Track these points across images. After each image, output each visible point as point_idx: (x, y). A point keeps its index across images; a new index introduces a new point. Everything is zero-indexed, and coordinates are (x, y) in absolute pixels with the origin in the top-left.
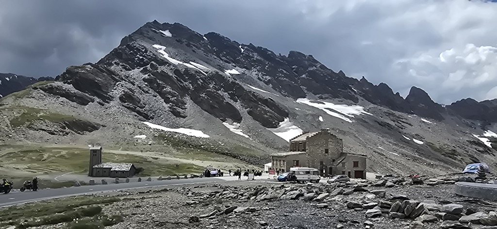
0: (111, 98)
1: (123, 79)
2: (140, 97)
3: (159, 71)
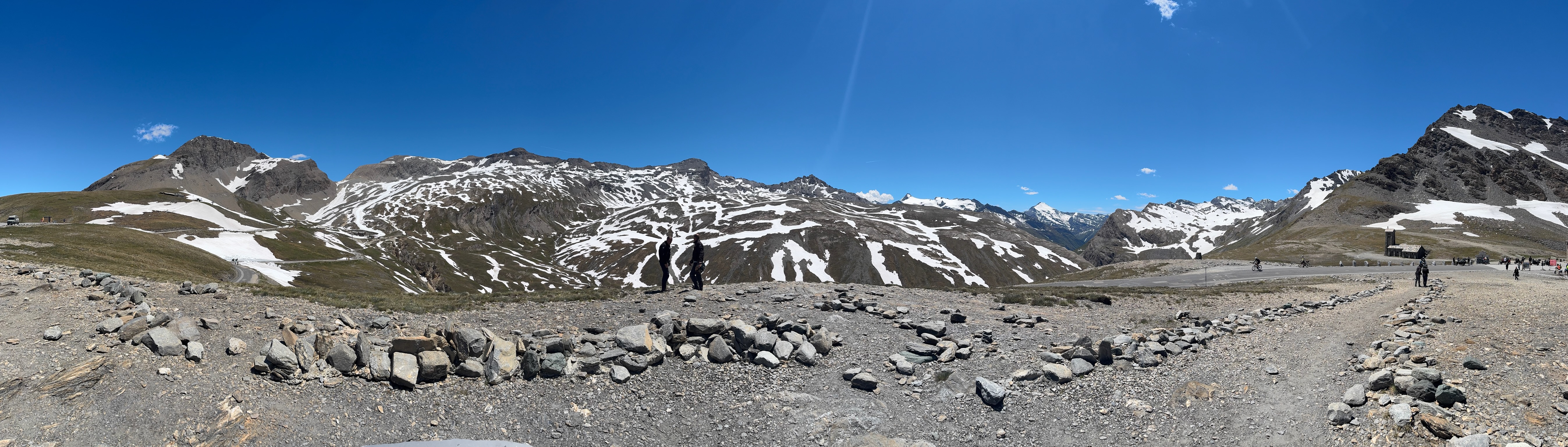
0: (1414, 185)
1: (1425, 166)
2: (1442, 181)
3: (1460, 155)
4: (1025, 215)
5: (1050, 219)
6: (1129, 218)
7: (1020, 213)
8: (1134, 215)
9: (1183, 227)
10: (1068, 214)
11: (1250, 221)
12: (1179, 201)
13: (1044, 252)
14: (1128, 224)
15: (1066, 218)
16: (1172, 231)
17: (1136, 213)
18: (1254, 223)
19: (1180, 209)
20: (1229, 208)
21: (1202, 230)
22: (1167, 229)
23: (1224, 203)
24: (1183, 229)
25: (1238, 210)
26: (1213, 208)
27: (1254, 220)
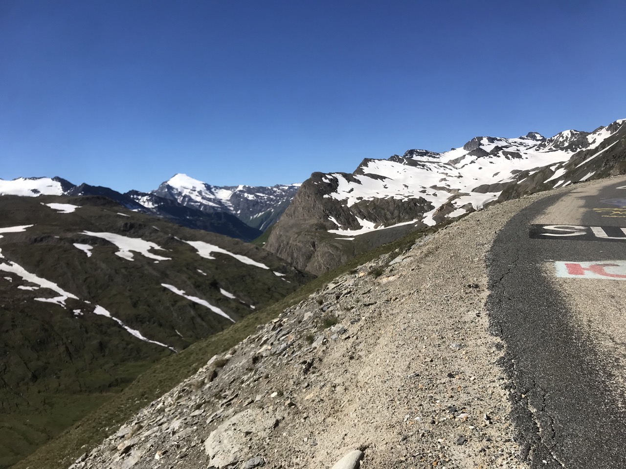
4: (153, 197)
5: (199, 199)
6: (333, 185)
7: (144, 195)
8: (342, 180)
9: (424, 192)
10: (227, 188)
11: (546, 171)
12: (411, 152)
13: (205, 249)
14: (334, 195)
15: (224, 195)
16: (406, 199)
17: (345, 176)
18: (553, 173)
19: (414, 164)
20: (500, 153)
21: (457, 195)
22: (398, 198)
23: (488, 147)
24: (424, 196)
25: (517, 155)
26: (469, 158)
27: (553, 168)
